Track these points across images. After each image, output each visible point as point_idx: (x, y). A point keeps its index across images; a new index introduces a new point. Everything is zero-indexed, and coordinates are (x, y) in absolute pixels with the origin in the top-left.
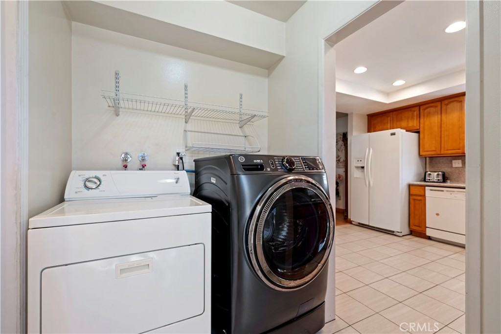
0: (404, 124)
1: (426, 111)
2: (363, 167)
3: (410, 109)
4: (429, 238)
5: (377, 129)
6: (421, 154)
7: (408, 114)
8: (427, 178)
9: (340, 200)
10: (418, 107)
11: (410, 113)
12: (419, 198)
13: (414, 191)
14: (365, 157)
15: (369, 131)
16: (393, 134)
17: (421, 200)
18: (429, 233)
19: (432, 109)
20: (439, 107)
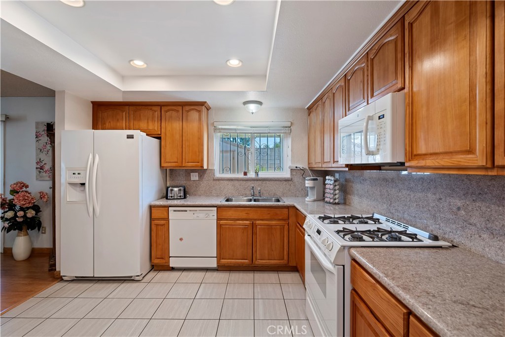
0: (143, 125)
1: (168, 114)
2: (83, 184)
3: (150, 107)
4: (173, 269)
5: (107, 125)
6: (162, 165)
7: (148, 113)
8: (169, 195)
9: (45, 233)
10: (160, 107)
11: (151, 113)
12: (162, 222)
13: (156, 213)
14: (87, 168)
16: (130, 137)
17: (163, 225)
18: (173, 263)
19: (174, 114)
20: (181, 112)
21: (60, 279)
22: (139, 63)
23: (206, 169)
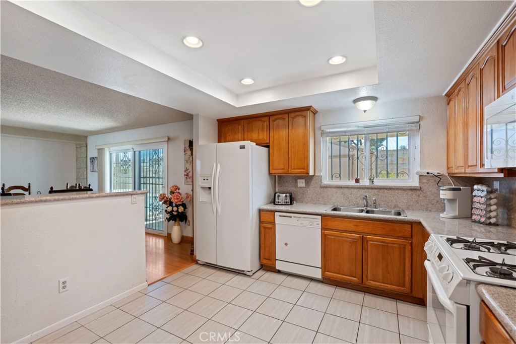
0: (255, 135)
1: (275, 123)
2: (210, 188)
3: (260, 119)
4: (279, 272)
5: (228, 138)
6: (271, 172)
7: (258, 124)
8: (276, 200)
9: (189, 225)
10: (268, 117)
11: (261, 123)
12: (270, 226)
13: (266, 217)
14: (212, 175)
15: (219, 141)
16: (242, 147)
17: (270, 228)
18: (279, 266)
19: (280, 122)
20: (287, 119)
21: (196, 262)
22: (248, 81)
23: (313, 176)
